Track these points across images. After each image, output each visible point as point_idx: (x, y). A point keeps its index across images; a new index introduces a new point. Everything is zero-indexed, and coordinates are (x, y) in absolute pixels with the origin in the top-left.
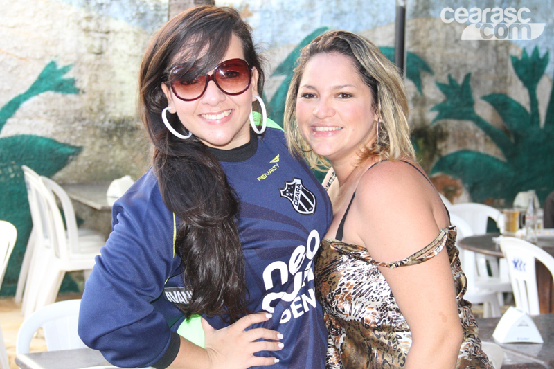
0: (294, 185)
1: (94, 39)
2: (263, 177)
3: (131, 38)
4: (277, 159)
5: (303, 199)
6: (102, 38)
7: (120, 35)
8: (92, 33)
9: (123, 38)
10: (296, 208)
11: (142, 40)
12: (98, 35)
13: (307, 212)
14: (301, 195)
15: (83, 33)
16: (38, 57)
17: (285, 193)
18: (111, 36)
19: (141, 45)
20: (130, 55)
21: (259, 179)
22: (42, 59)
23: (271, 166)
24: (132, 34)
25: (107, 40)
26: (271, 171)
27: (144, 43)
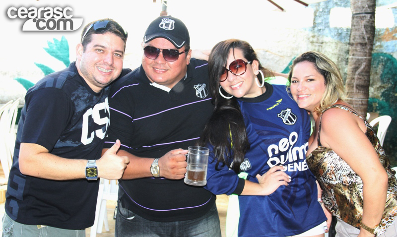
0: (286, 112)
1: (315, 46)
2: (270, 108)
3: (333, 45)
4: (280, 101)
5: (289, 118)
6: (319, 46)
7: (328, 44)
8: (315, 44)
9: (329, 46)
10: (285, 122)
11: (339, 46)
12: (317, 44)
13: (290, 124)
14: (289, 117)
15: (310, 44)
16: (289, 55)
17: (280, 115)
18: (324, 45)
19: (338, 48)
20: (333, 54)
21: (268, 109)
22: (291, 56)
23: (276, 103)
24: (334, 43)
25: (322, 46)
26: (275, 106)
27: (340, 48)
